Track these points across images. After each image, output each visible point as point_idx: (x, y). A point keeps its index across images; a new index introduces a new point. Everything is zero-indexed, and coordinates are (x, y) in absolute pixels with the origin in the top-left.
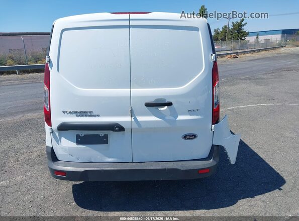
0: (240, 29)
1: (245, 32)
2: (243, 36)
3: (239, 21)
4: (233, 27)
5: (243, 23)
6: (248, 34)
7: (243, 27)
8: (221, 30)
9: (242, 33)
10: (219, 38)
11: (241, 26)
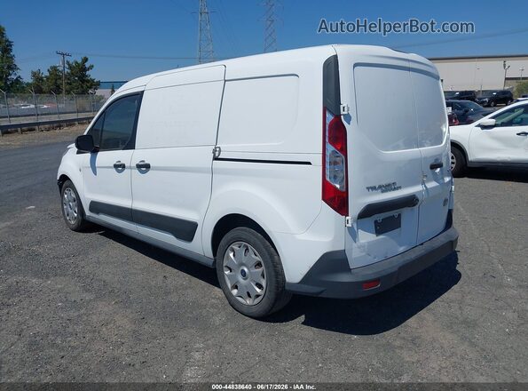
0: (85, 76)
1: (93, 80)
2: (90, 88)
3: (80, 61)
4: (69, 71)
5: (87, 65)
6: (97, 85)
7: (88, 73)
8: (48, 74)
9: (88, 81)
10: (45, 88)
11: (85, 69)
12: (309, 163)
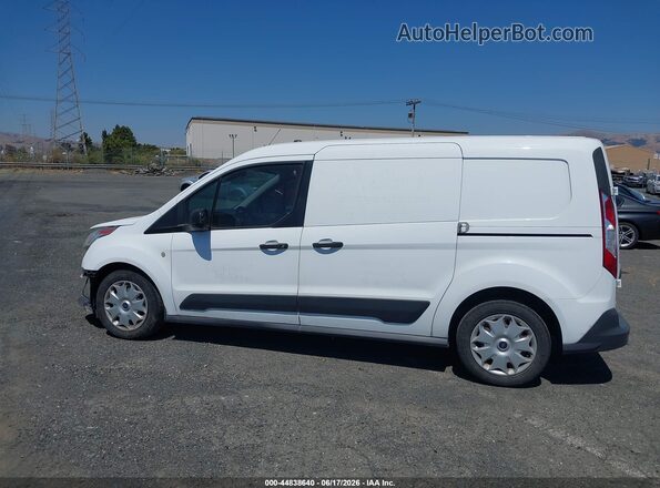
12: (590, 236)
